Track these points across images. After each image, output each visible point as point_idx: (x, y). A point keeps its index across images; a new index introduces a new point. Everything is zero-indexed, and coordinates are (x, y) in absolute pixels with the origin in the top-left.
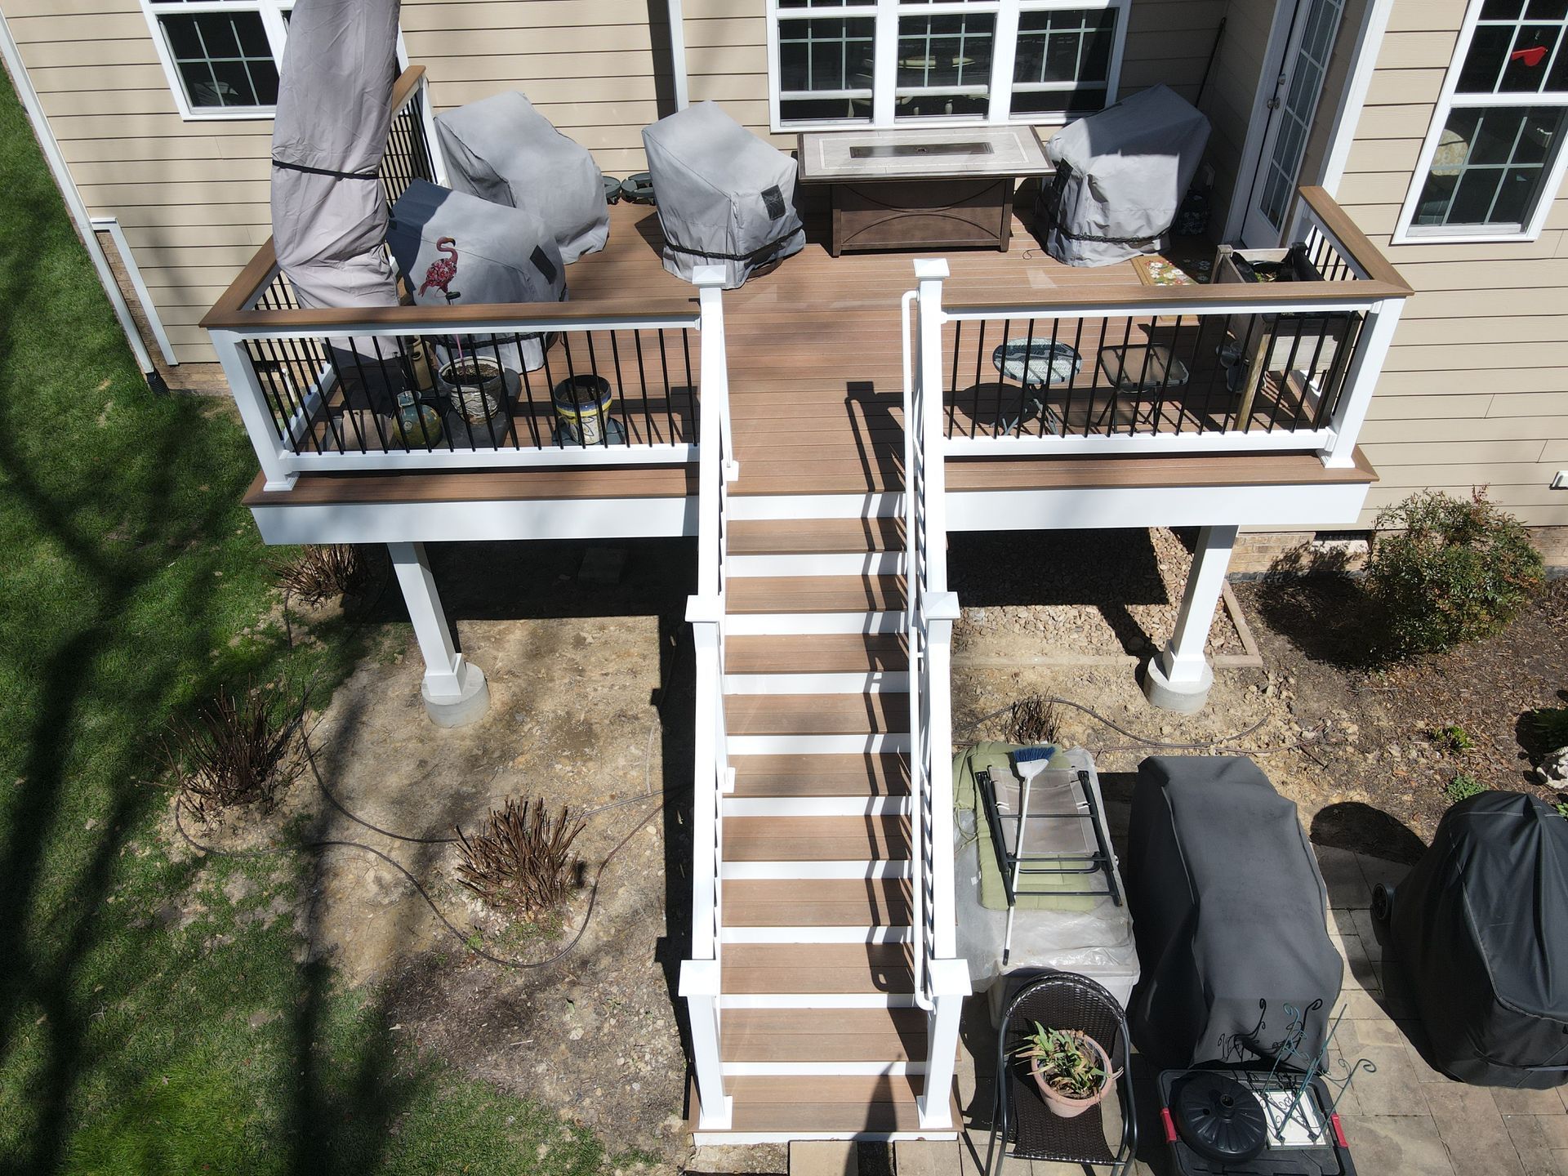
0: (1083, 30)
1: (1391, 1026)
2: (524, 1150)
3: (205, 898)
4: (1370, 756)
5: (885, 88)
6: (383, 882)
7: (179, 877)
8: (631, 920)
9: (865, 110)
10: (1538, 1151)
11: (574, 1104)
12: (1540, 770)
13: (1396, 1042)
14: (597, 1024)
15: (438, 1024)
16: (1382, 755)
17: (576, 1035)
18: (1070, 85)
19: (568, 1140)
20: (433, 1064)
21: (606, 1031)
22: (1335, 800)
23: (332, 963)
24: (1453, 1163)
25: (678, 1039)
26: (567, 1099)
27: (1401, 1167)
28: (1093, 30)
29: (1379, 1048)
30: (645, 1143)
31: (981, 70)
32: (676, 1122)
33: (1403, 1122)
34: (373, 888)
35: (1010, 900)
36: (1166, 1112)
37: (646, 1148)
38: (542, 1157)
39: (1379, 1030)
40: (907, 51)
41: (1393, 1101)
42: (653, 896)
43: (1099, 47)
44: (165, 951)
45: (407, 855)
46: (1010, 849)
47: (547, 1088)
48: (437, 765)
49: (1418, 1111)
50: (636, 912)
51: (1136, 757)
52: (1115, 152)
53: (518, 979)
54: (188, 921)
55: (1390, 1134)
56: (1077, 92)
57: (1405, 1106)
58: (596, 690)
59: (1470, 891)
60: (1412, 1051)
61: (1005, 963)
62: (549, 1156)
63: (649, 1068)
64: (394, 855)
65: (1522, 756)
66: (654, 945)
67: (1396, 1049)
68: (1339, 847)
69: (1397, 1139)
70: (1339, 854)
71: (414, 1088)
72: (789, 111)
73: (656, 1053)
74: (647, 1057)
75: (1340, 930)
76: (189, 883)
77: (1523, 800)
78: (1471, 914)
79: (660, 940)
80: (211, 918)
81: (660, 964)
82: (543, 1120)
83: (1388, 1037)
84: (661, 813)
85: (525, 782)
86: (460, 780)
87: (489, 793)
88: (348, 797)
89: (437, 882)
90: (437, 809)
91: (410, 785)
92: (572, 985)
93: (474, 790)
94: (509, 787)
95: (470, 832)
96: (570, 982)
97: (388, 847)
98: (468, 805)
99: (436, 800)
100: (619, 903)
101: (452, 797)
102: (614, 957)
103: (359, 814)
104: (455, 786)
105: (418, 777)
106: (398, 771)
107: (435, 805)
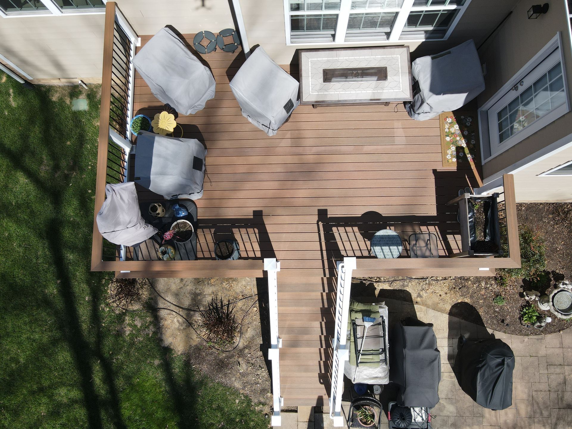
0: (441, 12)
1: (453, 374)
2: (232, 401)
3: (130, 325)
4: (475, 286)
6: (180, 322)
7: (120, 318)
8: (253, 339)
10: (479, 408)
11: (243, 389)
12: (525, 293)
13: (453, 379)
14: (247, 368)
15: (204, 366)
16: (479, 285)
17: (241, 371)
19: (243, 399)
20: (206, 377)
21: (249, 370)
22: (460, 301)
23: (172, 347)
24: (457, 411)
25: (268, 373)
26: (241, 387)
27: (444, 411)
29: (448, 380)
30: (262, 400)
32: (269, 394)
33: (448, 400)
34: (177, 324)
35: (357, 366)
36: (389, 413)
37: (262, 401)
38: (237, 403)
39: (450, 375)
41: (447, 395)
42: (258, 331)
44: (124, 341)
45: (184, 313)
46: (359, 349)
47: (236, 384)
48: (186, 281)
49: (453, 397)
50: (253, 336)
51: (403, 283)
52: (440, 94)
53: (224, 354)
54: (128, 333)
55: (444, 403)
57: (450, 396)
59: (480, 372)
60: (456, 381)
61: (354, 381)
62: (239, 403)
63: (261, 381)
64: (181, 313)
65: (521, 287)
66: (259, 346)
67: (452, 381)
68: (456, 317)
69: (445, 404)
70: (456, 319)
71: (202, 383)
73: (263, 377)
74: (260, 378)
75: (448, 345)
76: (124, 321)
78: (479, 378)
79: (261, 345)
80: (134, 332)
81: (261, 352)
82: (236, 393)
83: (451, 378)
84: (257, 302)
85: (215, 289)
86: (195, 287)
87: (205, 293)
88: (162, 292)
89: (196, 324)
90: (190, 298)
91: (180, 288)
92: (239, 357)
93: (200, 292)
94: (210, 292)
95: (202, 309)
96: (238, 356)
97: (178, 310)
98: (199, 297)
99: (189, 295)
100: (248, 333)
101: (193, 294)
102: (249, 349)
103: (167, 299)
104: (194, 290)
105: (181, 285)
106: (175, 283)
107: (189, 297)
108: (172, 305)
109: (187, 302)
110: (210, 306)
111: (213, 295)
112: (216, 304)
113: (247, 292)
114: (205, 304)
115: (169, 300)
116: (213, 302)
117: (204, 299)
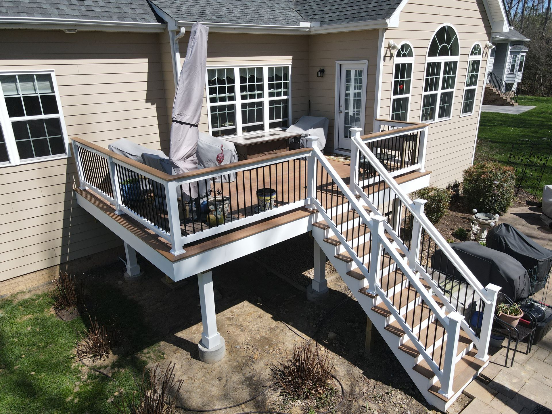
0: (281, 105)
5: (239, 125)
8: (350, 374)
9: (233, 132)
14: (377, 406)
17: (376, 413)
18: (280, 120)
21: (381, 406)
28: (283, 105)
31: (261, 117)
40: (244, 113)
42: (346, 365)
43: (286, 108)
48: (226, 376)
50: (348, 371)
56: (283, 121)
58: (257, 324)
63: (405, 405)
66: (363, 376)
72: (215, 134)
73: (402, 400)
77: (503, 224)
81: (371, 379)
84: (319, 344)
85: (266, 361)
86: (242, 374)
87: (258, 372)
88: (204, 406)
89: (274, 406)
90: (245, 387)
91: (224, 387)
92: (357, 401)
93: (251, 374)
94: (263, 366)
95: (268, 384)
96: (355, 401)
97: (241, 410)
98: (255, 379)
99: (241, 385)
100: (340, 371)
101: (245, 380)
102: (358, 386)
103: (215, 408)
104: (242, 377)
105: (223, 382)
106: (214, 386)
107: (243, 386)
108: (228, 410)
109: (244, 394)
110: (274, 376)
111: (268, 367)
112: (280, 371)
113: (299, 343)
114: (268, 377)
115: (219, 407)
116: (274, 371)
117: (262, 376)
